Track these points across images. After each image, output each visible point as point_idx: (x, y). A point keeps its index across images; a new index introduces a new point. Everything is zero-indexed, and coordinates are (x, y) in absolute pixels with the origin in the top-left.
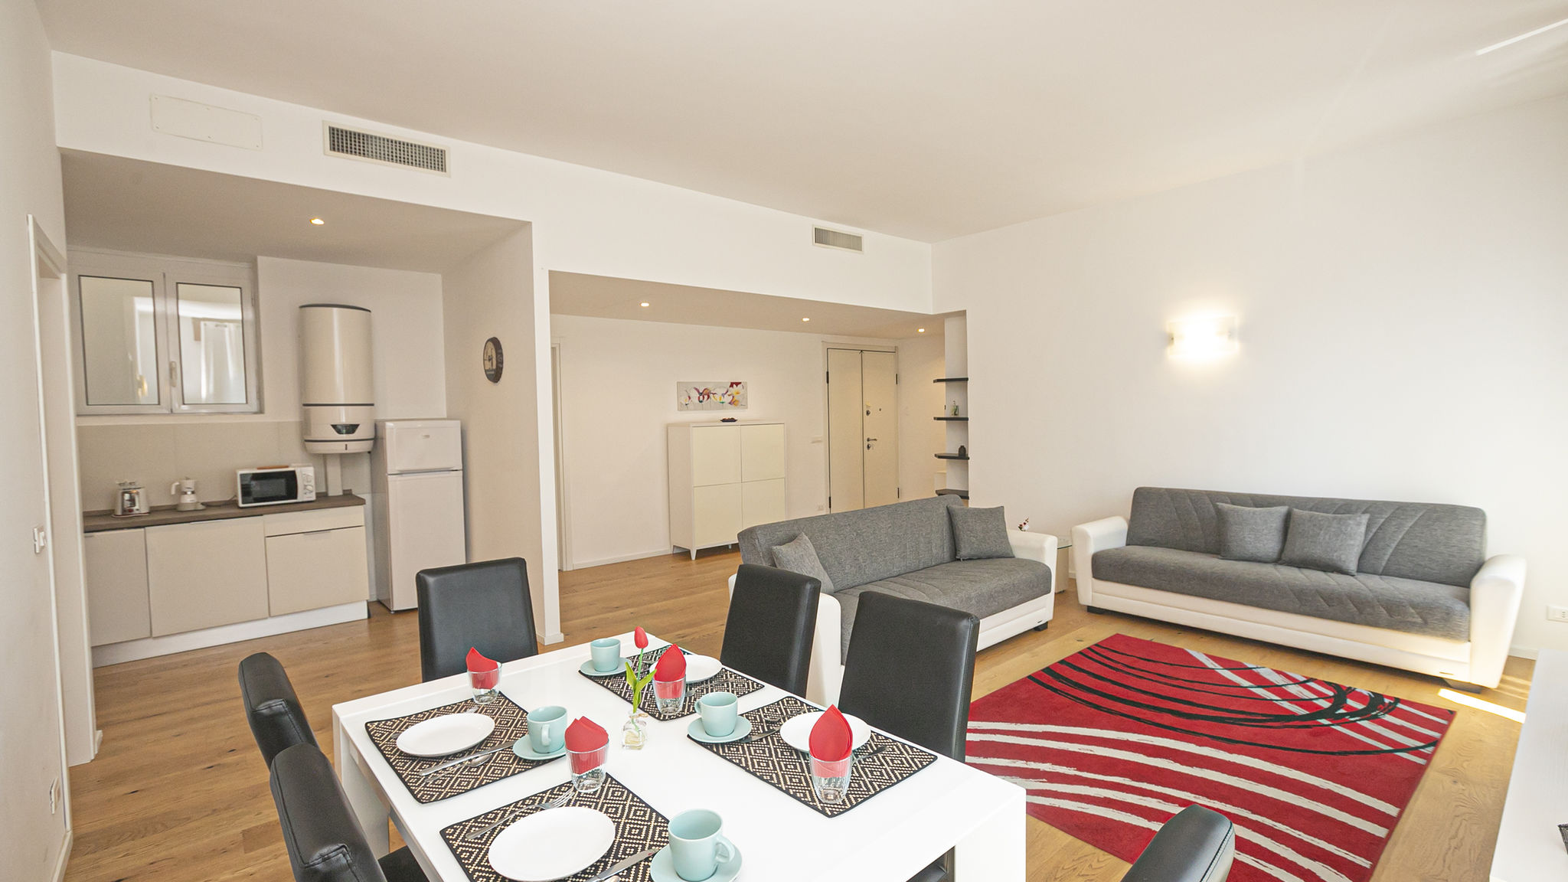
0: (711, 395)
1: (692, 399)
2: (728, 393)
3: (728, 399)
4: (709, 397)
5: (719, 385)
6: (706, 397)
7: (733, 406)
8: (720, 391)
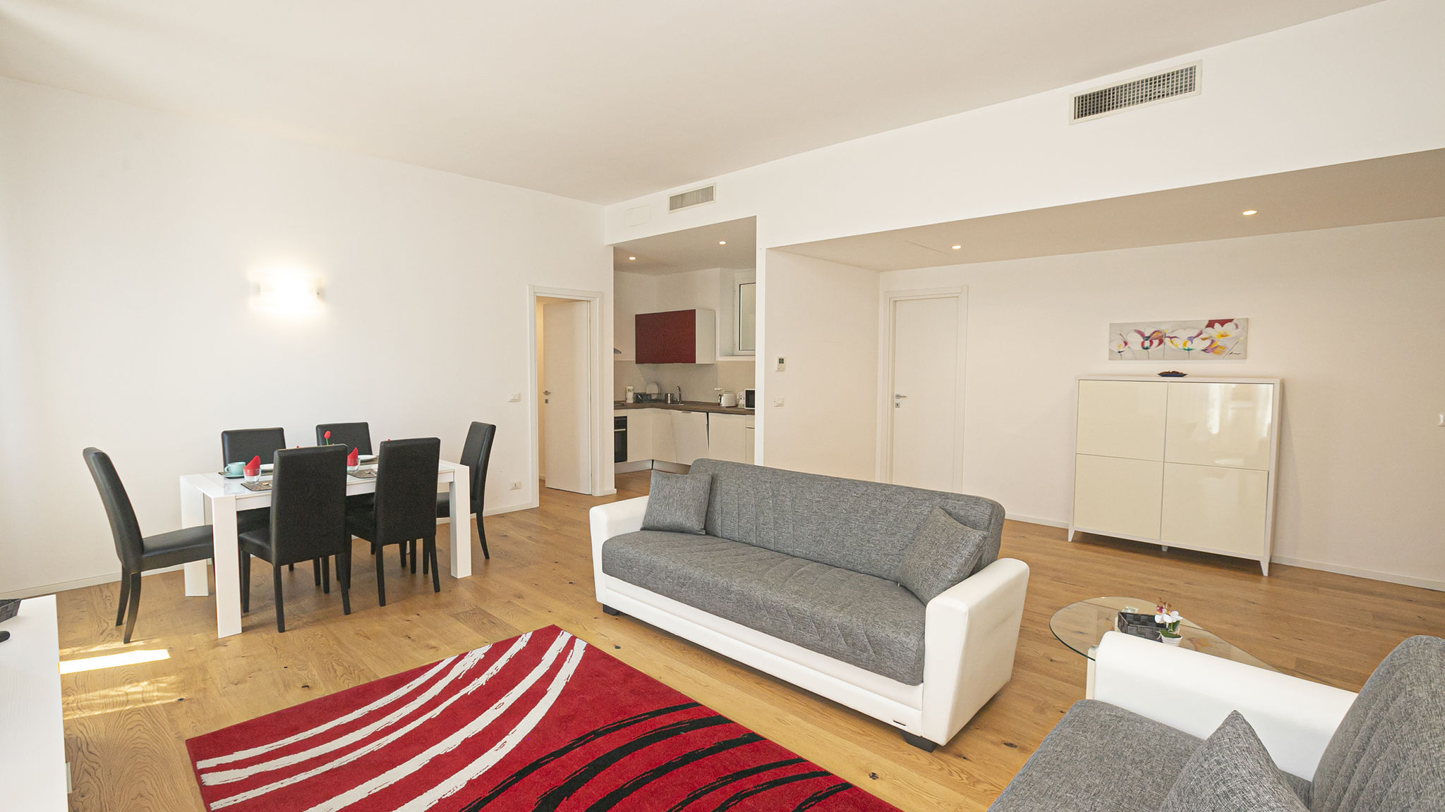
0: (1167, 340)
1: (1129, 345)
2: (1201, 336)
3: (1199, 345)
4: (1161, 342)
5: (1185, 325)
6: (1156, 342)
7: (1211, 354)
8: (1184, 335)
